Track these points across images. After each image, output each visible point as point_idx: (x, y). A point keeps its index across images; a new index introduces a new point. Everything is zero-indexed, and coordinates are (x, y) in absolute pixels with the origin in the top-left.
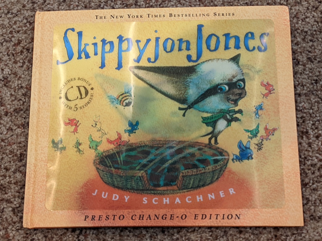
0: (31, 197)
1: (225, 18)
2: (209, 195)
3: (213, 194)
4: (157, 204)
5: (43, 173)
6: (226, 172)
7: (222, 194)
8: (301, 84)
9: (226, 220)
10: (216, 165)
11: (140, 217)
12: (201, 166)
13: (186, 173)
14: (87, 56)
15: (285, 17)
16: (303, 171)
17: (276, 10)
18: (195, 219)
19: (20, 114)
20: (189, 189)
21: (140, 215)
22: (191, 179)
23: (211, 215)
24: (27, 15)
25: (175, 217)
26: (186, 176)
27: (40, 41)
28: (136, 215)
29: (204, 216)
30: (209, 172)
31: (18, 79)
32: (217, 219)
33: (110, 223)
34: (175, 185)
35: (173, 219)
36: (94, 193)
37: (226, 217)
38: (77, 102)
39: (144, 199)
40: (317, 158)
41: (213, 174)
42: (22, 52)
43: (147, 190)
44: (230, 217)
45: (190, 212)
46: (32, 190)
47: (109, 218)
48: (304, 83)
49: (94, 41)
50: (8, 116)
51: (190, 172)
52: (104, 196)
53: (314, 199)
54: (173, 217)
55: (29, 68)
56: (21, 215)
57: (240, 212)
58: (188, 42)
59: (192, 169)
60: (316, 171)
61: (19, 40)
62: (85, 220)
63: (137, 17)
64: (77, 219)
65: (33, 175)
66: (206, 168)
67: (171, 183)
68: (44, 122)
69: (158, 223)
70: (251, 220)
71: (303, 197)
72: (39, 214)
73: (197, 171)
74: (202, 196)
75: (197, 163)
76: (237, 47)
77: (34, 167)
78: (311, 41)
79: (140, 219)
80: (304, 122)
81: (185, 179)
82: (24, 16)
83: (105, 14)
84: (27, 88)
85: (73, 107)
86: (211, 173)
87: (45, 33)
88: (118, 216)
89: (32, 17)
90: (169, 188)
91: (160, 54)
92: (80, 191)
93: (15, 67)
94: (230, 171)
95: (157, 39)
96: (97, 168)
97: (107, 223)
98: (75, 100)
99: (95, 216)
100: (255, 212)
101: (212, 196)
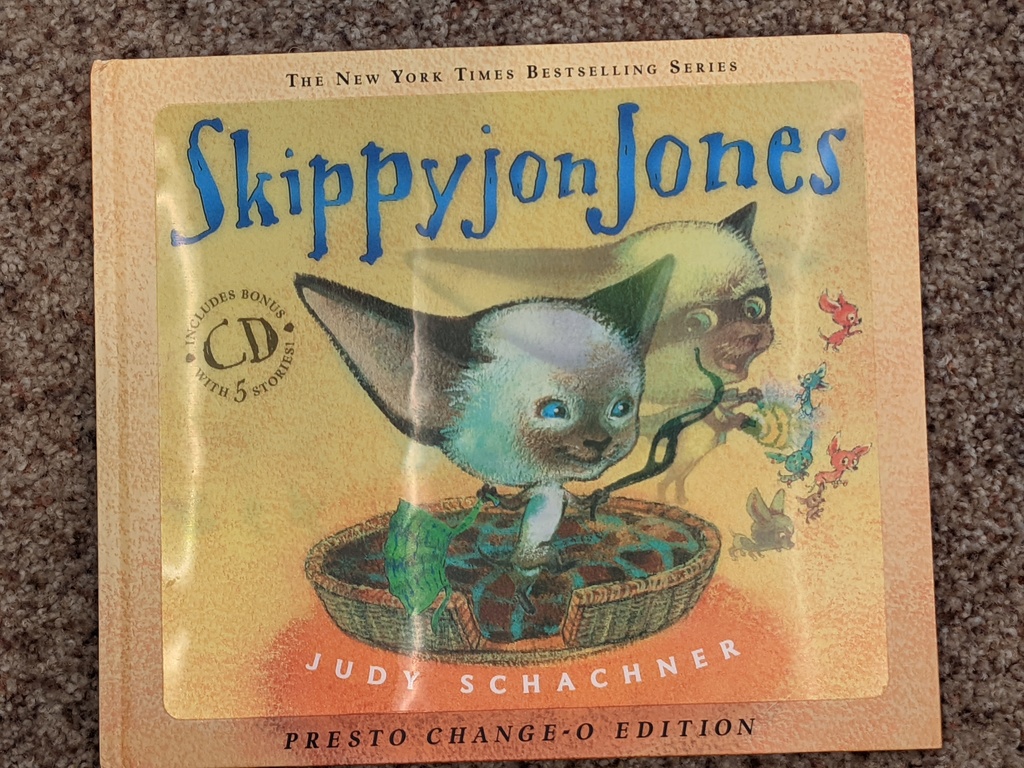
0: (119, 676)
1: (705, 79)
2: (661, 664)
3: (672, 659)
4: (505, 694)
5: (150, 601)
6: (711, 592)
7: (698, 659)
8: (943, 294)
9: (711, 737)
10: (681, 568)
11: (453, 735)
12: (637, 572)
13: (588, 596)
14: (269, 218)
15: (897, 72)
16: (942, 575)
17: (871, 50)
18: (619, 737)
19: (64, 406)
20: (599, 645)
21: (454, 730)
22: (603, 615)
23: (666, 723)
25: (559, 732)
26: (590, 606)
27: (111, 164)
28: (440, 730)
29: (646, 728)
30: (660, 593)
31: (51, 290)
32: (684, 734)
33: (364, 753)
34: (557, 634)
35: (553, 739)
36: (311, 665)
37: (710, 727)
38: (243, 371)
39: (463, 680)
40: (987, 531)
41: (673, 596)
42: (55, 196)
43: (473, 652)
44: (723, 728)
45: (602, 716)
46: (119, 655)
47: (361, 740)
48: (954, 291)
49: (288, 165)
50: (26, 412)
51: (603, 592)
52: (343, 672)
53: (974, 660)
54: (553, 733)
55: (81, 252)
57: (753, 712)
58: (589, 166)
59: (607, 585)
60: (983, 574)
61: (41, 153)
62: (288, 747)
63: (424, 78)
64: (263, 743)
65: (119, 608)
66: (649, 580)
67: (546, 629)
68: (143, 439)
69: (509, 751)
70: (786, 736)
71: (941, 654)
72: (147, 729)
73: (623, 590)
74: (640, 667)
75: (623, 564)
76: (746, 180)
77: (122, 585)
78: (980, 144)
79: (452, 742)
80: (949, 416)
81: (587, 615)
83: (318, 68)
84: (79, 317)
85: (233, 389)
86: (666, 595)
87: (126, 134)
88: (387, 734)
90: (539, 643)
91: (500, 209)
92: (266, 657)
93: (37, 248)
94: (723, 587)
95: (491, 156)
96: (318, 587)
97: (356, 754)
98: (236, 365)
99: (317, 735)
100: (798, 711)
101: (669, 663)
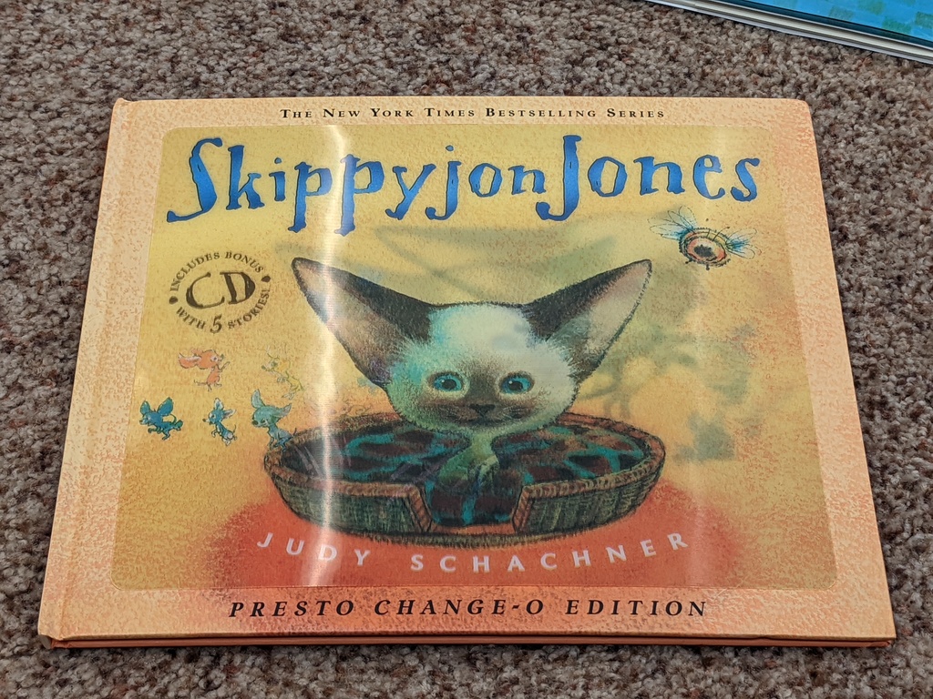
0: (69, 554)
1: (637, 120)
2: (610, 551)
3: (621, 547)
4: (455, 573)
5: (109, 489)
6: (657, 491)
7: (647, 548)
9: (662, 616)
10: (627, 471)
11: (402, 606)
12: (584, 473)
13: (538, 492)
14: (255, 202)
15: (800, 123)
16: (881, 501)
17: (776, 108)
18: (569, 612)
19: (48, 349)
20: (547, 532)
21: (402, 602)
22: (553, 507)
23: (616, 602)
24: (88, 113)
25: (508, 606)
26: (540, 499)
27: (121, 167)
28: (388, 602)
29: (596, 606)
30: (608, 491)
31: (50, 264)
32: (634, 613)
33: (310, 622)
34: (508, 522)
35: (502, 613)
36: (263, 543)
37: (661, 608)
38: (221, 310)
39: (414, 559)
40: (917, 466)
41: (620, 494)
42: (66, 198)
43: (423, 534)
44: (674, 609)
45: (552, 594)
46: (71, 536)
47: (308, 610)
48: (865, 285)
49: (277, 168)
50: (13, 354)
51: (551, 488)
52: (294, 549)
54: (503, 607)
55: (84, 237)
56: (33, 613)
57: (703, 596)
58: (539, 176)
59: (557, 482)
60: (920, 501)
61: (60, 171)
62: (233, 615)
63: (398, 114)
64: (207, 612)
65: (78, 496)
66: (597, 480)
67: (496, 517)
69: (458, 622)
70: (737, 619)
71: (887, 569)
72: (90, 598)
73: (572, 488)
74: (589, 553)
75: (572, 465)
76: (676, 188)
77: (83, 476)
78: (875, 187)
79: (400, 612)
81: (536, 507)
82: (79, 116)
83: (308, 106)
85: (210, 323)
86: (613, 494)
87: (138, 147)
88: (334, 605)
89: (101, 118)
90: (489, 529)
91: (460, 200)
92: (219, 535)
93: (44, 234)
94: (669, 489)
95: (453, 166)
96: (274, 477)
97: (301, 622)
98: (215, 305)
99: (263, 605)
100: (748, 597)
101: (619, 552)
